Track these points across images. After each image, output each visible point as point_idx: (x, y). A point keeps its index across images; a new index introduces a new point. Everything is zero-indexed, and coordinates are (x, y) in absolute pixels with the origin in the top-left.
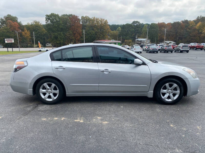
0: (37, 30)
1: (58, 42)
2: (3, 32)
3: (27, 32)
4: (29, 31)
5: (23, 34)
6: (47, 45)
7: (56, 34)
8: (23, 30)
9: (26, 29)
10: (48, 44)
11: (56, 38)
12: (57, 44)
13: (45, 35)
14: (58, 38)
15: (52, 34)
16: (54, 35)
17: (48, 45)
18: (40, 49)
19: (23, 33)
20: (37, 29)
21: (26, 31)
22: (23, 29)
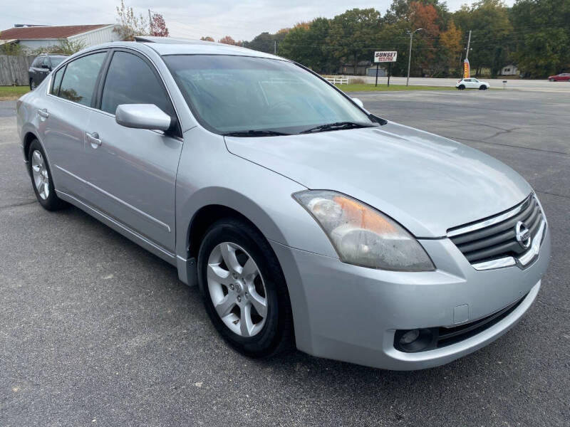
0: (484, 23)
1: (542, 62)
2: (395, 35)
3: (455, 31)
4: (462, 30)
5: (443, 40)
6: (506, 70)
7: (541, 35)
8: (444, 28)
9: (452, 25)
10: (507, 68)
11: (539, 48)
12: (537, 67)
13: (505, 39)
14: (544, 47)
15: (527, 36)
16: (533, 40)
17: (509, 70)
18: (463, 82)
19: (444, 36)
20: (487, 21)
21: (453, 30)
22: (446, 25)
